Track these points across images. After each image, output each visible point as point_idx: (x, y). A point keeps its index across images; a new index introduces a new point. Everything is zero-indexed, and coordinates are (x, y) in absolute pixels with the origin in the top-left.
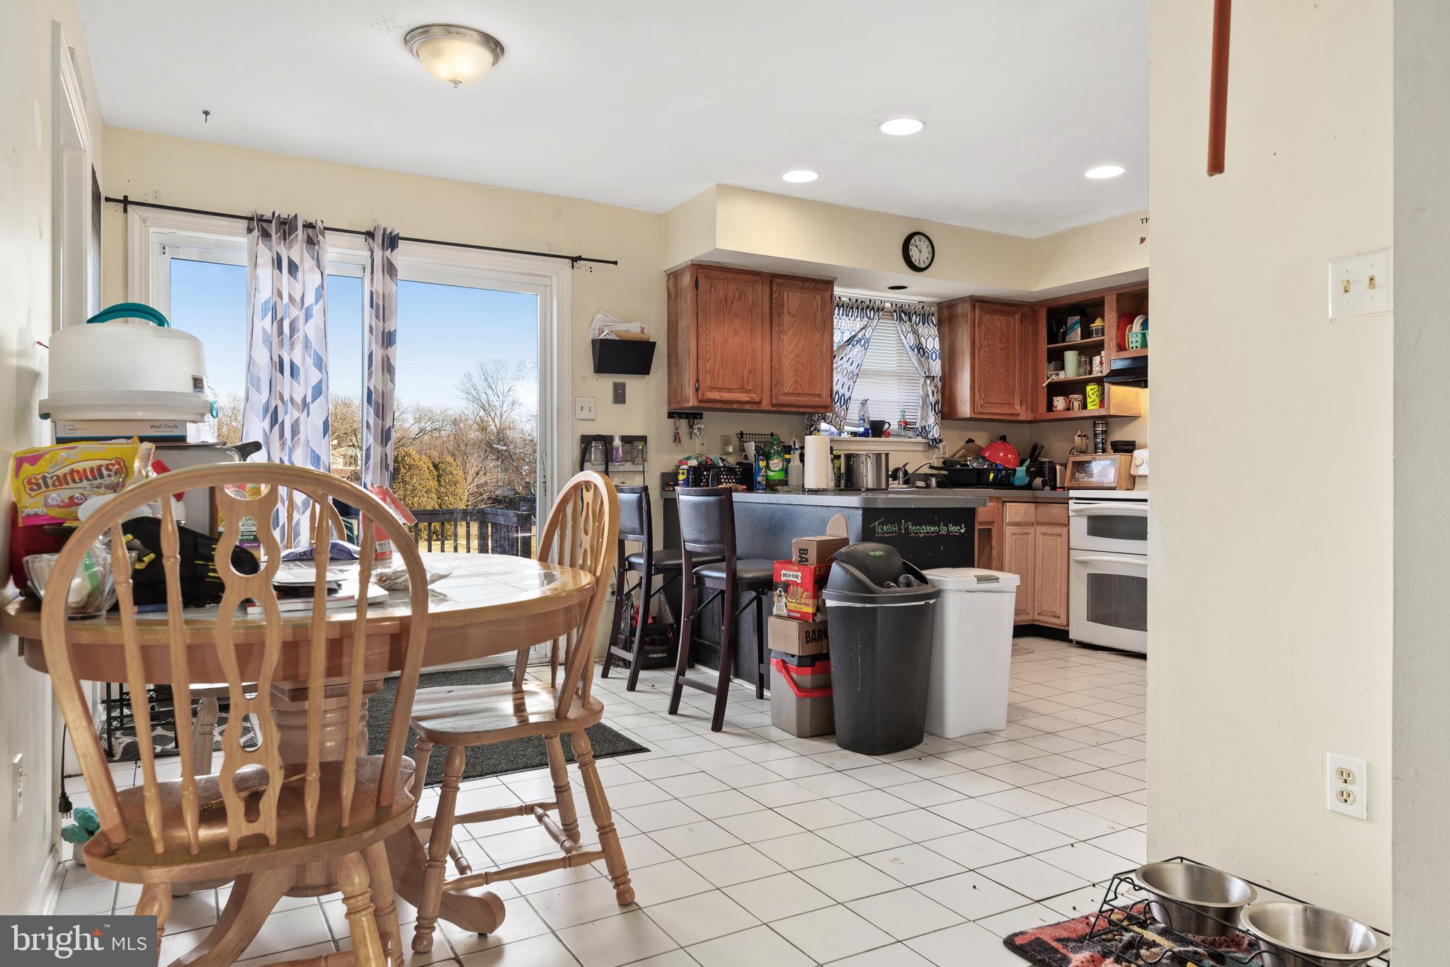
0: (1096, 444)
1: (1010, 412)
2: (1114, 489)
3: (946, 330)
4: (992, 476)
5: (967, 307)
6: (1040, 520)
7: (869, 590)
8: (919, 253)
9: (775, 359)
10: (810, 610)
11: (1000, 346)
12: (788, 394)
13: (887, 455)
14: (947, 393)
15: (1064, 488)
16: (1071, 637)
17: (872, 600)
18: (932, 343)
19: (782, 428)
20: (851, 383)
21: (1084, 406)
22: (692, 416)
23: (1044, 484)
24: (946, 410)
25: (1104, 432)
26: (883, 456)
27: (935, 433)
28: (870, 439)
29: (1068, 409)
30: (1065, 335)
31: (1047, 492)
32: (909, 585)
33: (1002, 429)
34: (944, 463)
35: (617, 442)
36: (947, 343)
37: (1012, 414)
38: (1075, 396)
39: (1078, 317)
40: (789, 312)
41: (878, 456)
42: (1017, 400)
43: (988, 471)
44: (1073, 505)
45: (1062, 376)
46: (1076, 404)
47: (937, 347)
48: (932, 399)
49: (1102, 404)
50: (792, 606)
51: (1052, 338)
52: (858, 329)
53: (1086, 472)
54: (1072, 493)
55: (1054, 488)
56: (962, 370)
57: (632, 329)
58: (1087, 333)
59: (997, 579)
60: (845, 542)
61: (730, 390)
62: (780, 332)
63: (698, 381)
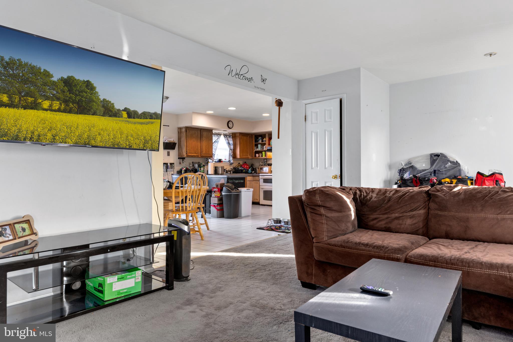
0: (264, 164)
1: (247, 157)
2: (268, 173)
3: (234, 139)
4: (244, 171)
5: (239, 134)
6: (254, 180)
7: (230, 191)
8: (230, 125)
9: (201, 146)
10: (219, 195)
11: (245, 143)
12: (204, 154)
13: (224, 167)
14: (234, 153)
15: (258, 173)
16: (260, 203)
17: (231, 193)
18: (231, 142)
19: (201, 161)
20: (215, 151)
21: (262, 156)
22: (183, 159)
23: (254, 172)
24: (234, 156)
25: (266, 162)
26: (223, 167)
27: (232, 161)
28: (219, 163)
29: (259, 157)
30: (258, 141)
31: (255, 174)
32: (236, 190)
33: (245, 160)
34: (234, 168)
35: (169, 164)
36: (234, 142)
37: (248, 158)
38: (260, 154)
39: (261, 138)
40: (204, 137)
41: (222, 167)
42: (249, 155)
43: (243, 170)
44: (260, 177)
45: (258, 150)
46: (260, 156)
47: (232, 143)
48: (231, 154)
49: (266, 156)
50: (216, 195)
51: (256, 141)
52: (216, 139)
53: (262, 170)
54: (260, 174)
55: (256, 173)
56: (238, 148)
57: (172, 140)
58: (262, 141)
59: (250, 189)
60: (224, 184)
61: (193, 153)
62: (203, 141)
63: (186, 151)
